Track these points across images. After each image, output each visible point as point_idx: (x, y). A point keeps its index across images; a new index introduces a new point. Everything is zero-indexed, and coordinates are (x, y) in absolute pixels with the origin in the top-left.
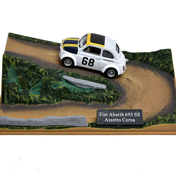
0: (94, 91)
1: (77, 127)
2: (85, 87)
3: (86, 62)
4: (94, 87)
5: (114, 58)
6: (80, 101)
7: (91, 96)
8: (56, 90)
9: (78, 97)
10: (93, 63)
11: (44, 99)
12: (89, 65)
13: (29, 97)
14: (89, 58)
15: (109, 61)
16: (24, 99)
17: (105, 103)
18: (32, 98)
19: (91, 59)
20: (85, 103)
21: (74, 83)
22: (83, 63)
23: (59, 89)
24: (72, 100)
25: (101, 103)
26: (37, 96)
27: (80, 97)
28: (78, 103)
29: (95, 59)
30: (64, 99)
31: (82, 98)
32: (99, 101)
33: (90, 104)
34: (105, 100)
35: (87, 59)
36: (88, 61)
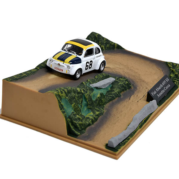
3: (88, 66)
4: (109, 83)
5: (101, 52)
6: (114, 99)
7: (116, 90)
8: (97, 100)
11: (97, 113)
13: (88, 118)
15: (99, 56)
16: (87, 122)
17: (128, 90)
18: (91, 117)
19: (90, 62)
20: (118, 98)
22: (86, 69)
23: (98, 98)
24: (109, 101)
25: (125, 92)
26: (92, 113)
27: (111, 95)
28: (114, 101)
29: (92, 60)
30: (104, 104)
31: (114, 96)
32: (123, 90)
33: (122, 97)
34: (126, 87)
35: (88, 63)
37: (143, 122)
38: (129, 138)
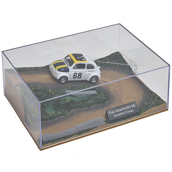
0: (90, 97)
1: (98, 127)
2: (84, 96)
3: (76, 76)
4: (89, 94)
5: (95, 68)
6: (84, 107)
7: (90, 101)
8: (65, 104)
9: (81, 105)
10: (81, 76)
11: (59, 113)
12: (78, 78)
13: (48, 115)
14: (78, 73)
15: (91, 71)
16: (45, 117)
17: (102, 104)
18: (51, 115)
20: (88, 107)
21: (76, 95)
22: (74, 78)
23: (67, 102)
24: (78, 108)
25: (99, 104)
26: (53, 112)
27: (83, 104)
28: (83, 109)
29: (82, 73)
30: (72, 109)
31: (85, 105)
32: (97, 103)
33: (92, 108)
34: (101, 101)
35: (77, 74)
36: (77, 75)
37: (84, 131)
38: (62, 139)
